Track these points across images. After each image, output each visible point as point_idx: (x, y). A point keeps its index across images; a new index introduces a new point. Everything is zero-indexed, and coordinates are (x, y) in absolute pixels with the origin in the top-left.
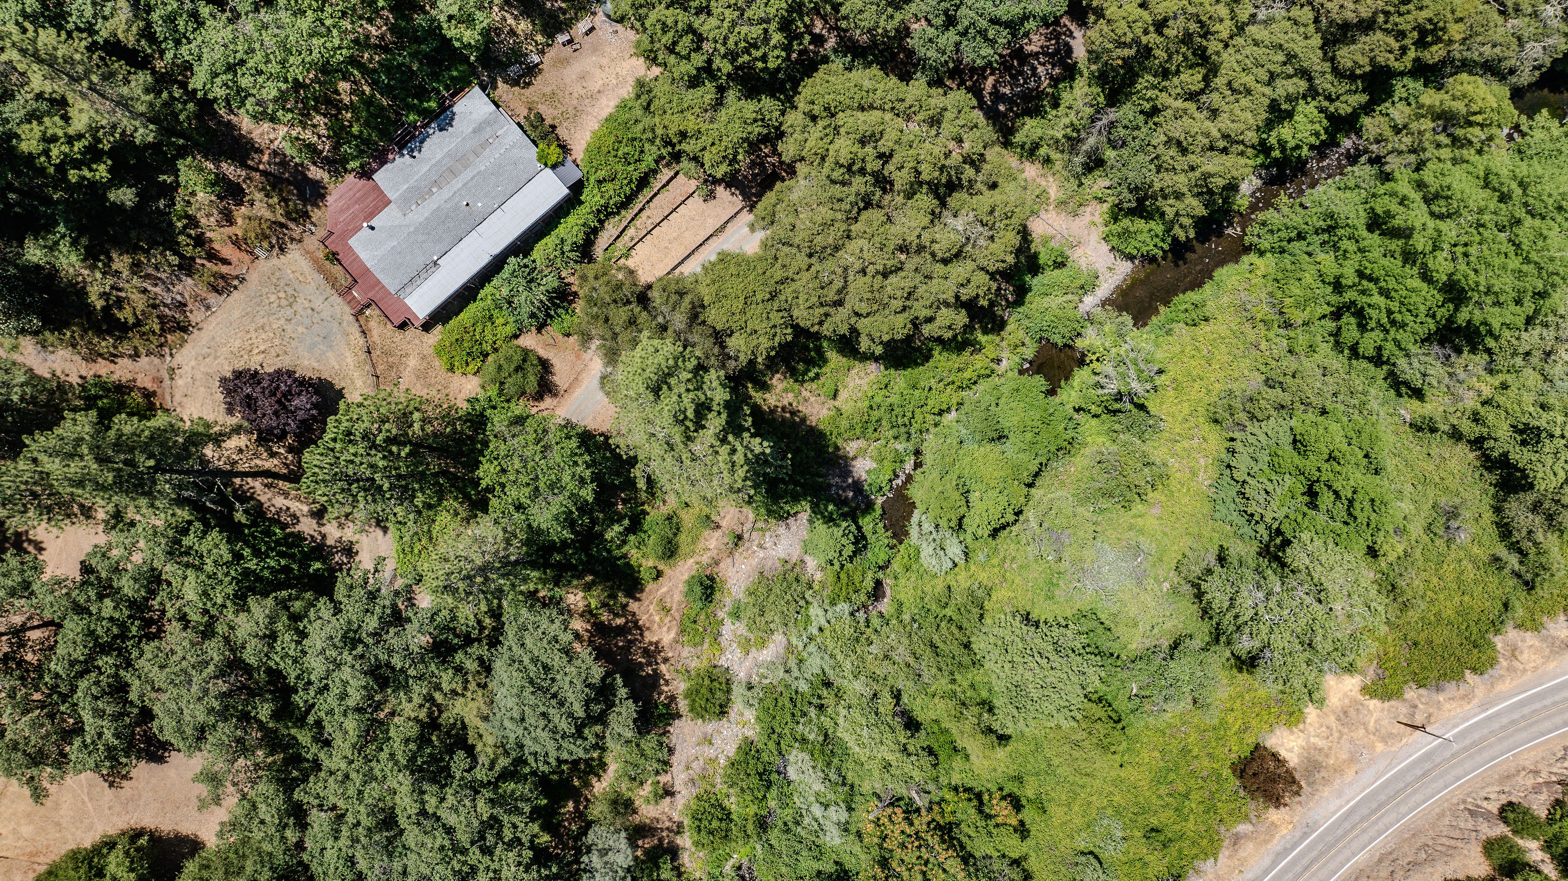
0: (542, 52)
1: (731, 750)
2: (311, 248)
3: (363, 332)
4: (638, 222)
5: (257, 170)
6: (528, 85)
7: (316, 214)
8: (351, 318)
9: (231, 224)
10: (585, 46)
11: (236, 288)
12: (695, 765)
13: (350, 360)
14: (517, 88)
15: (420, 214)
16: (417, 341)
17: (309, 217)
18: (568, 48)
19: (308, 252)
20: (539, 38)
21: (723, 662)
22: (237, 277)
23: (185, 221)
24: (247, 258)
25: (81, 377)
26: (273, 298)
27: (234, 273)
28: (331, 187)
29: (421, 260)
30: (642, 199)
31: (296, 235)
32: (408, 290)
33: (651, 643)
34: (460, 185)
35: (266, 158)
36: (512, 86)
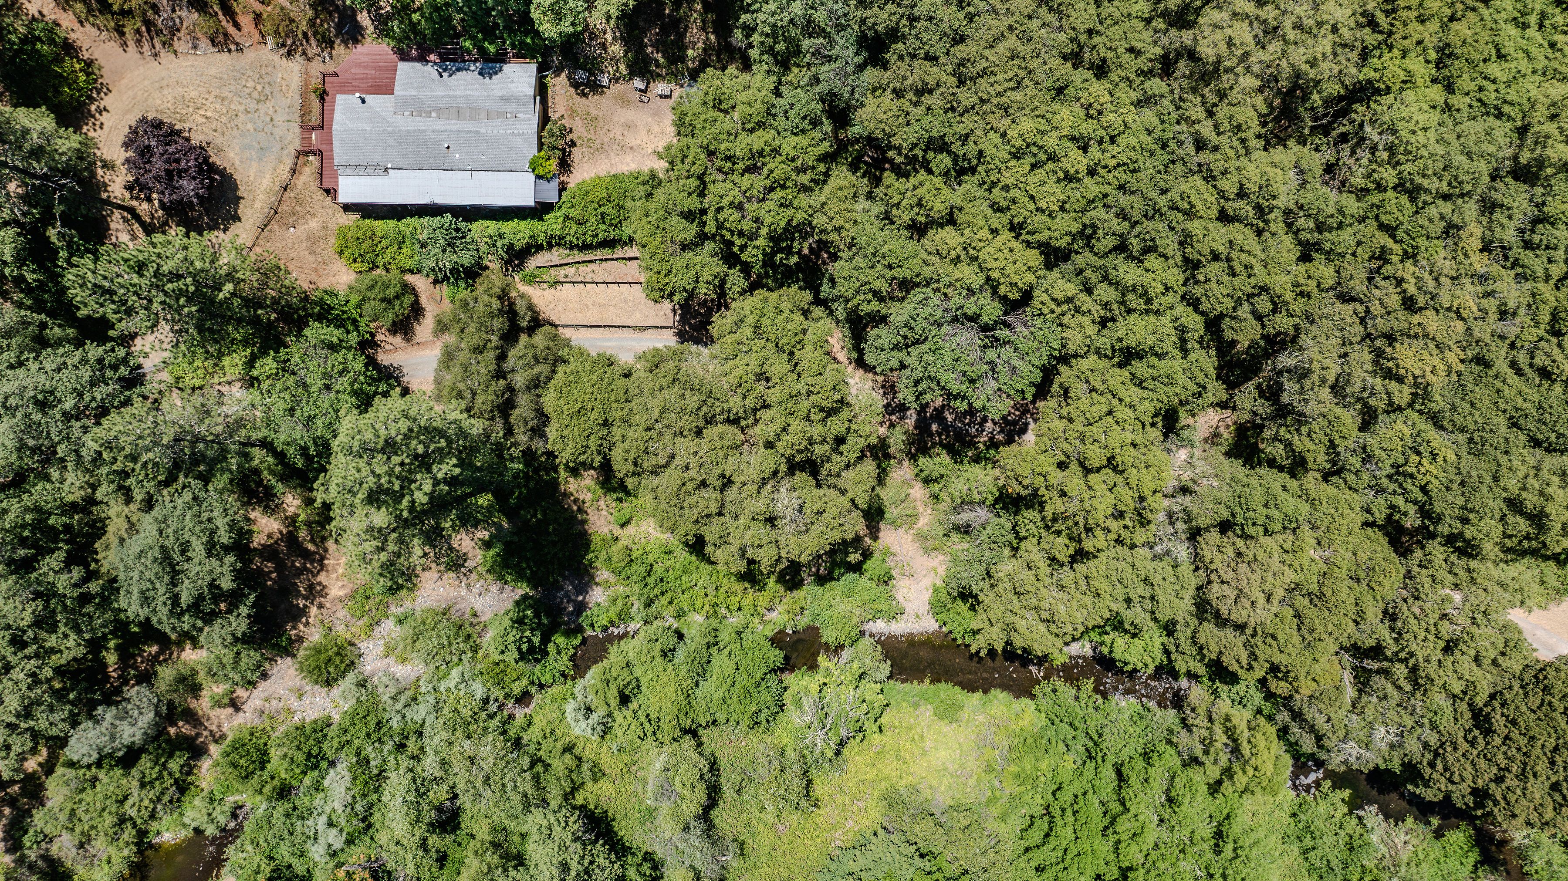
0: (615, 80)
1: (311, 715)
2: (312, 72)
3: (294, 171)
4: (582, 268)
6: (584, 95)
7: (339, 49)
8: (294, 152)
10: (651, 105)
11: (230, 51)
12: (274, 703)
13: (266, 182)
14: (573, 90)
15: (407, 123)
16: (330, 212)
17: (332, 48)
18: (637, 95)
19: (307, 73)
20: (623, 68)
21: (363, 646)
22: (237, 44)
24: (257, 37)
26: (250, 84)
27: (237, 40)
28: (369, 40)
29: (377, 158)
30: (599, 254)
31: (310, 53)
32: (348, 171)
33: (320, 584)
34: (455, 128)
36: (571, 85)
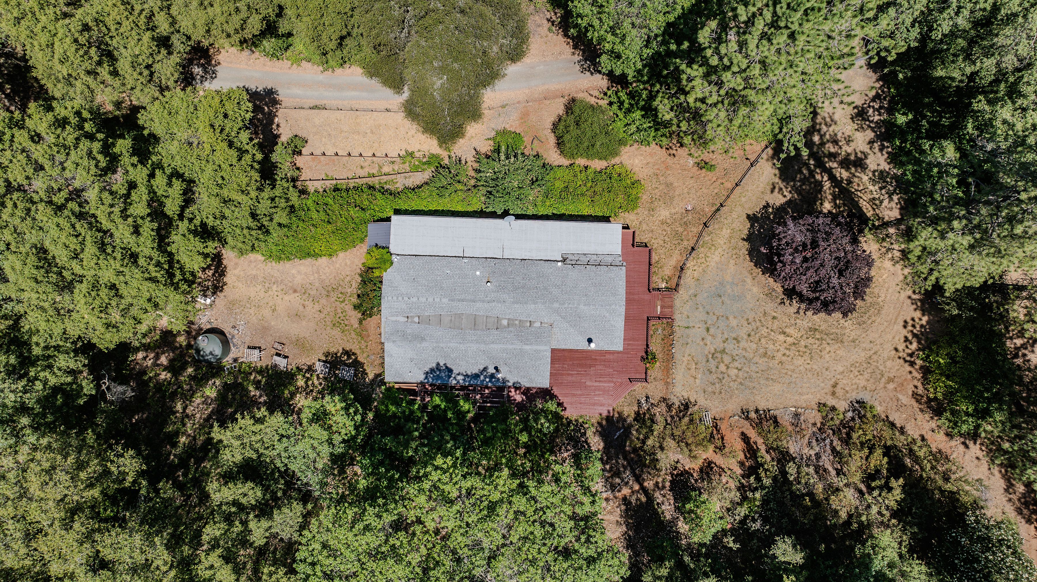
0: (310, 369)
2: (660, 385)
3: (682, 269)
4: (374, 170)
5: (644, 490)
6: (348, 353)
7: (629, 411)
8: (682, 291)
9: (710, 463)
10: (270, 339)
11: (757, 411)
13: (715, 258)
14: (360, 359)
16: (644, 227)
17: (637, 414)
18: (286, 351)
19: (667, 384)
20: (301, 382)
22: (747, 418)
23: (750, 495)
24: (723, 427)
25: (967, 447)
26: (733, 372)
27: (747, 424)
28: (594, 421)
29: (574, 274)
31: (663, 407)
32: (609, 260)
34: (479, 305)
35: (626, 491)
36: (362, 365)
